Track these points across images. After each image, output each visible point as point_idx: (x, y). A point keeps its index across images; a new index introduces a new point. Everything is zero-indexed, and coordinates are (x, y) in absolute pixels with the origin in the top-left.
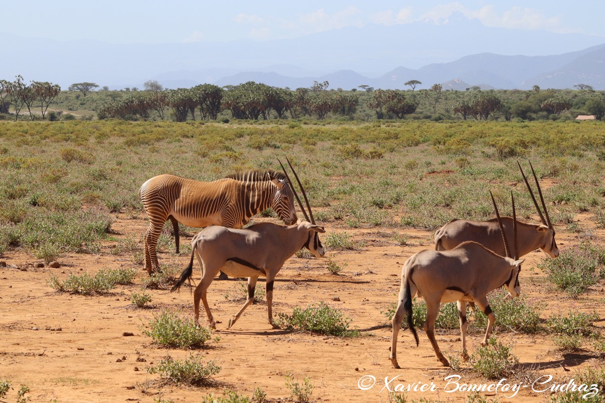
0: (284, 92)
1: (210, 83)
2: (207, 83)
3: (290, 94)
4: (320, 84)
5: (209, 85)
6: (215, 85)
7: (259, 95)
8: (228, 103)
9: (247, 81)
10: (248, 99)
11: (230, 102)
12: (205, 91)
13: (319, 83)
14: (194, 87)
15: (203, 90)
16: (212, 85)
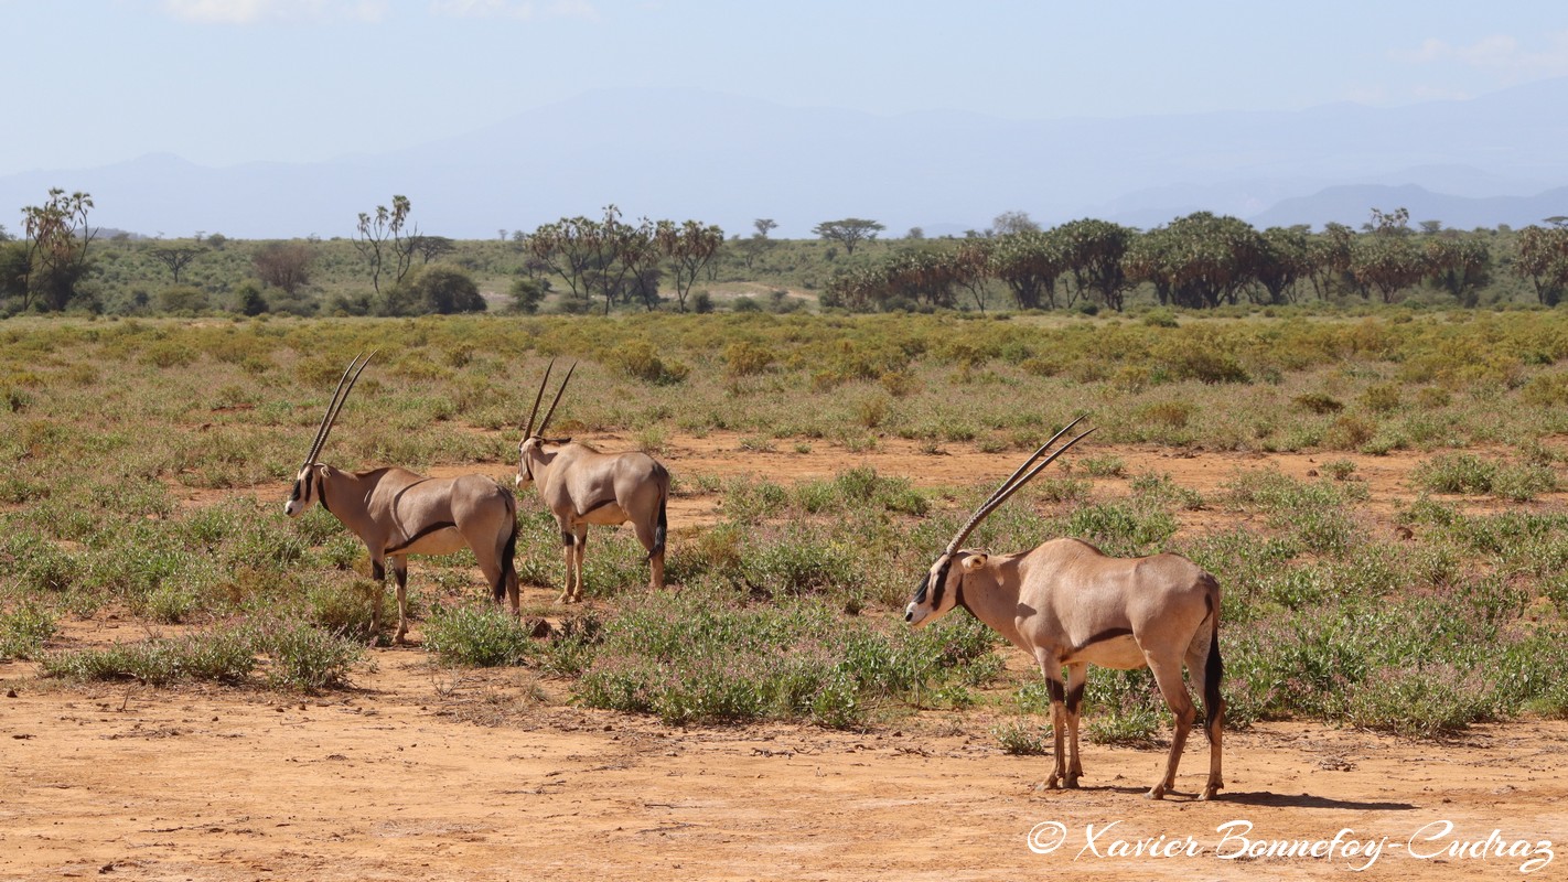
0: (1285, 236)
1: (1098, 218)
2: (1091, 218)
3: (1302, 243)
4: (1387, 217)
5: (1094, 221)
6: (1111, 221)
7: (1217, 246)
8: (1137, 267)
9: (1194, 211)
10: (1185, 256)
11: (1141, 263)
12: (1086, 236)
13: (1384, 213)
14: (1057, 226)
15: (1080, 235)
16: (1103, 221)
